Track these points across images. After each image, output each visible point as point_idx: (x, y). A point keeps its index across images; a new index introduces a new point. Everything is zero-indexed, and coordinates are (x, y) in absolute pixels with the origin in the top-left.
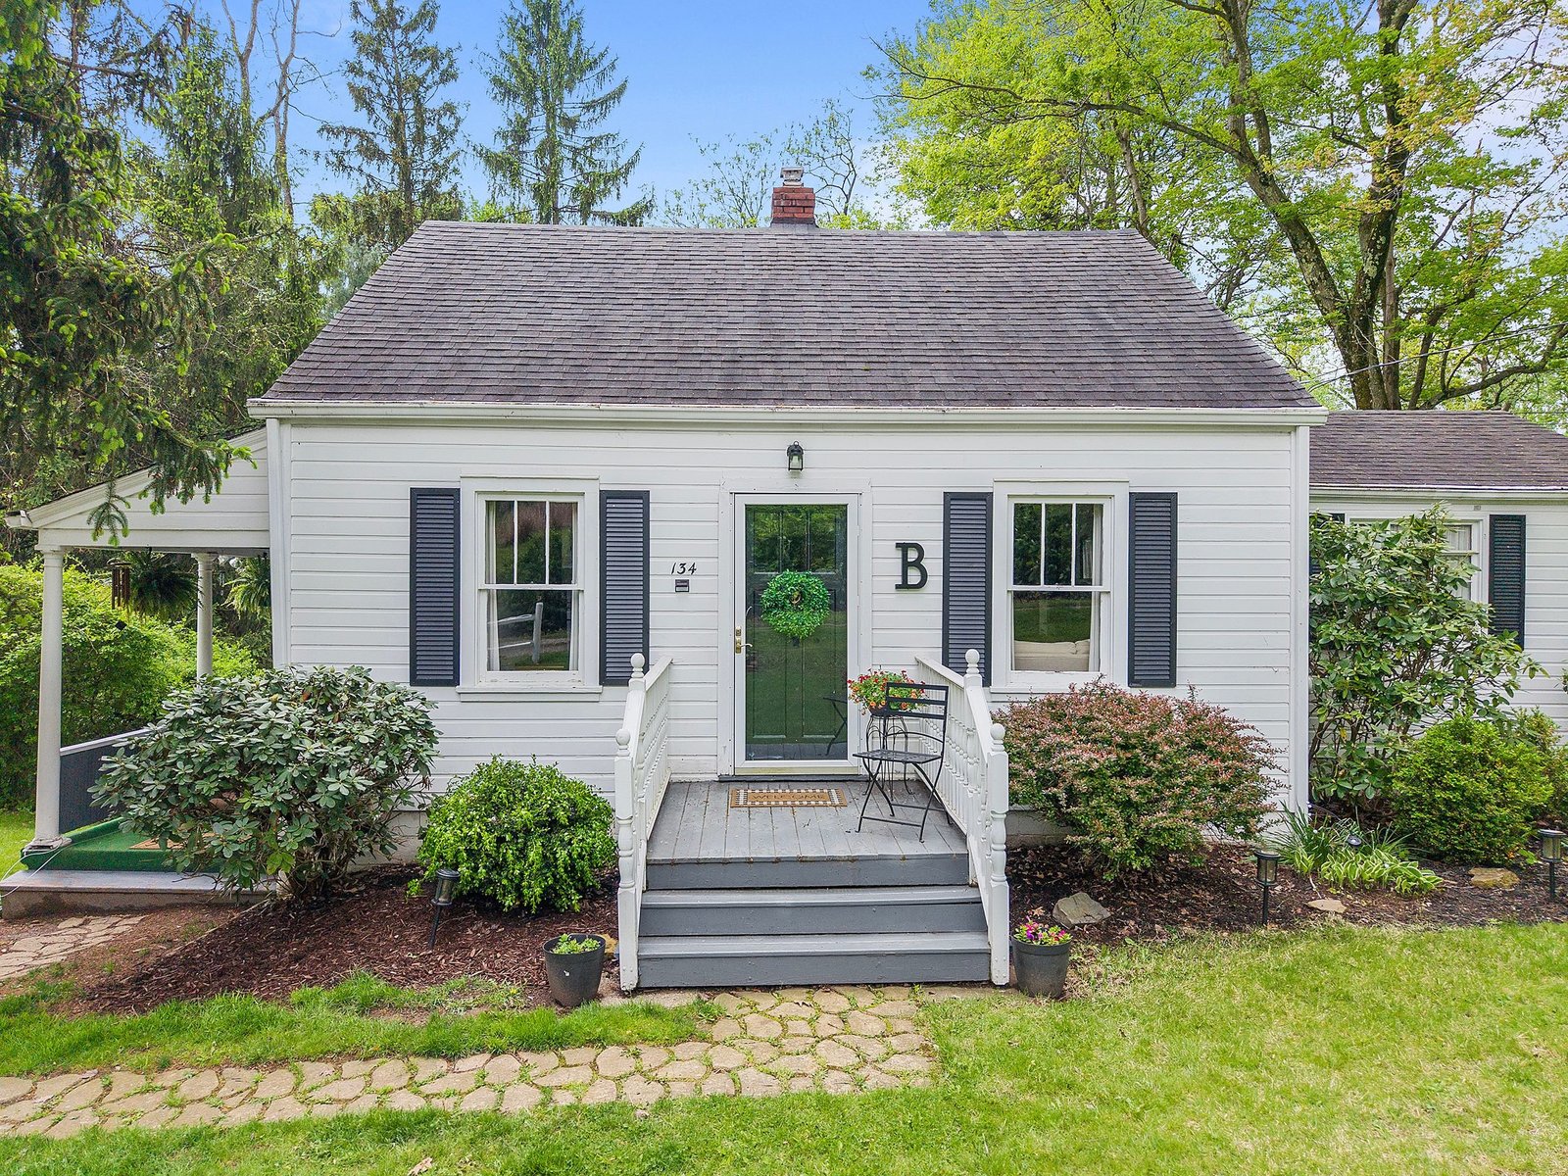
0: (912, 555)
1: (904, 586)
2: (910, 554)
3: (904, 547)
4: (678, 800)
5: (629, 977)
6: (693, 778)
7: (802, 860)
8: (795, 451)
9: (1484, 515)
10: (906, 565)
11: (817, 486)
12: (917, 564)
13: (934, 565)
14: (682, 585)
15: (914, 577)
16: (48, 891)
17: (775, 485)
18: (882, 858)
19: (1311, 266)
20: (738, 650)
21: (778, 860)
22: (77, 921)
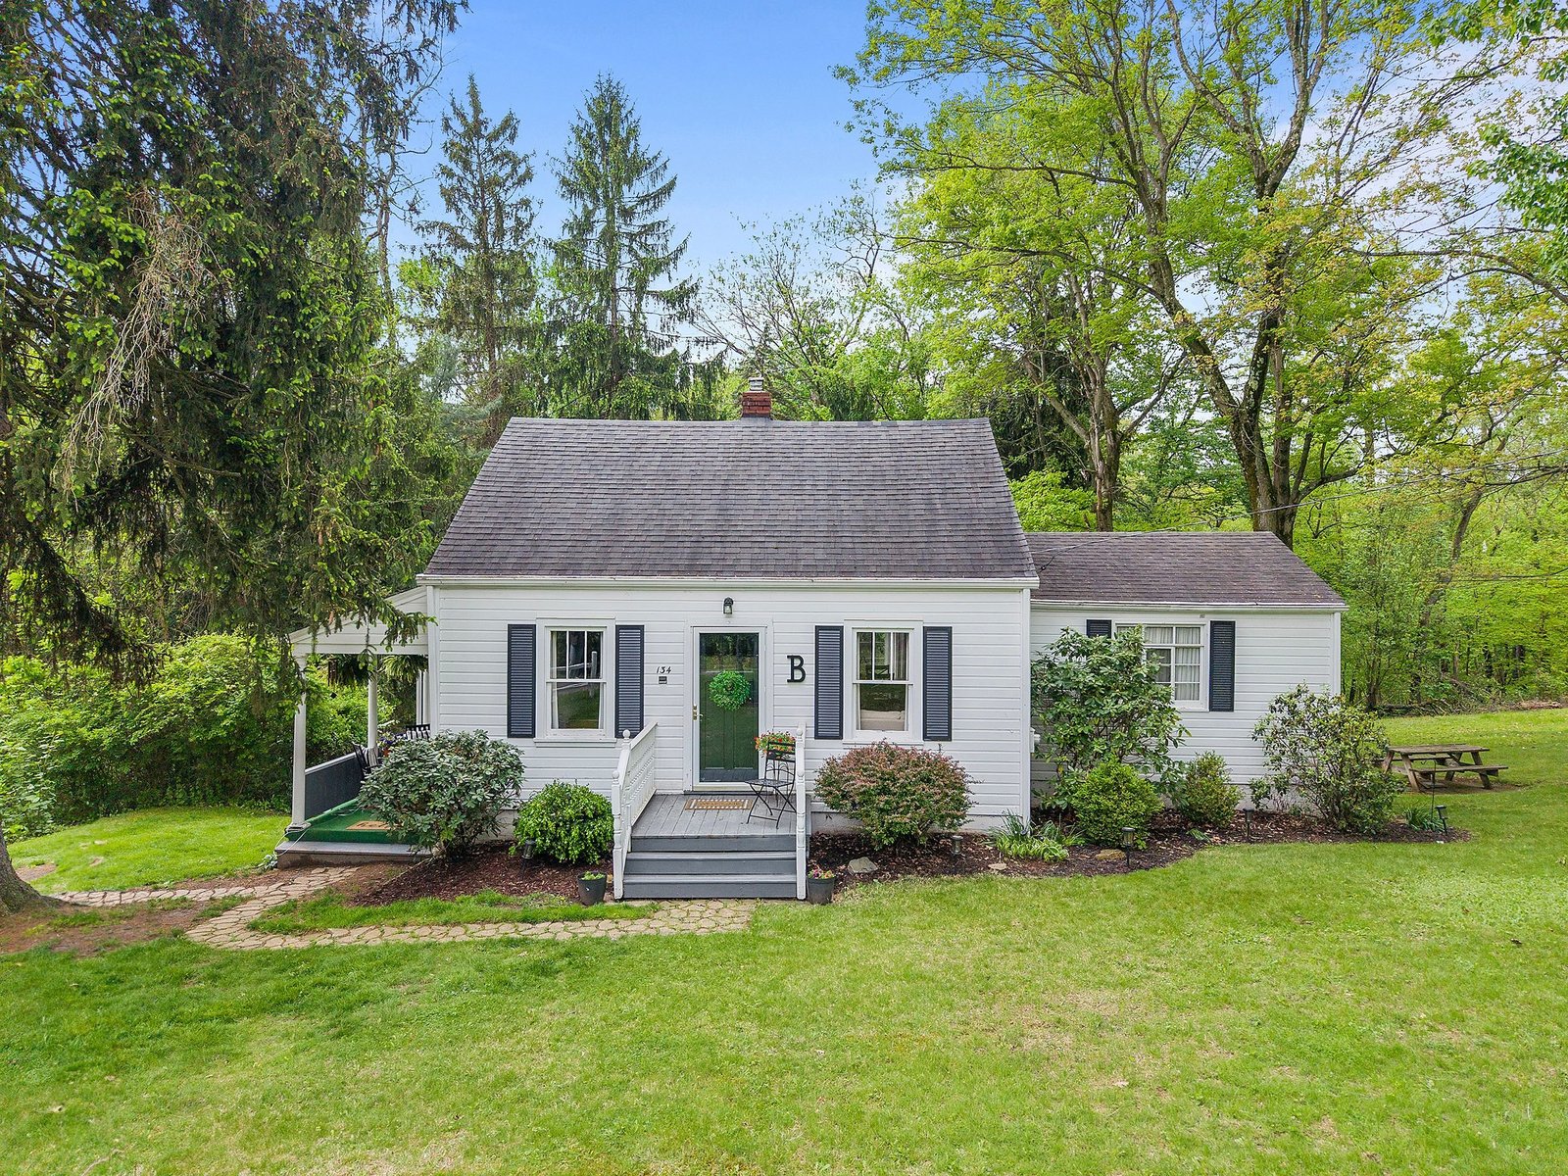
0: (797, 662)
1: (792, 680)
2: (796, 663)
3: (792, 658)
4: (657, 805)
5: (618, 893)
6: (666, 792)
7: (710, 837)
8: (729, 602)
9: (1207, 621)
10: (793, 668)
11: (741, 622)
12: (800, 668)
13: (809, 668)
14: (663, 680)
15: (798, 675)
16: (303, 852)
17: (718, 623)
18: (752, 836)
19: (1210, 377)
20: (695, 718)
21: (698, 837)
22: (322, 870)
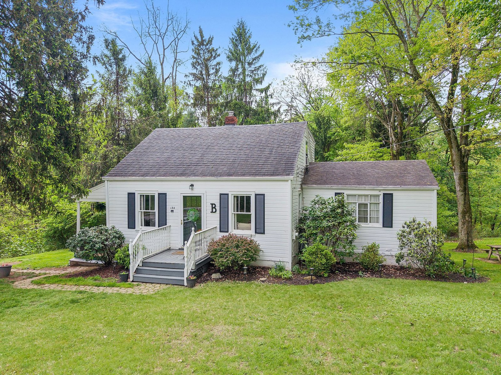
0: (214, 206)
1: (212, 212)
2: (213, 206)
3: (212, 204)
4: (168, 253)
5: (131, 279)
6: (174, 248)
7: (166, 263)
8: (192, 185)
9: (381, 193)
10: (212, 208)
11: (196, 192)
12: (215, 208)
13: (218, 208)
14: (172, 211)
15: (214, 210)
16: (76, 261)
17: (189, 192)
18: (178, 264)
20: (182, 224)
21: (162, 263)
22: (79, 267)
